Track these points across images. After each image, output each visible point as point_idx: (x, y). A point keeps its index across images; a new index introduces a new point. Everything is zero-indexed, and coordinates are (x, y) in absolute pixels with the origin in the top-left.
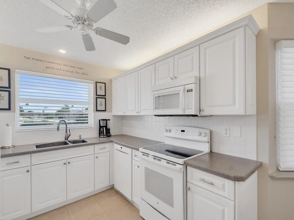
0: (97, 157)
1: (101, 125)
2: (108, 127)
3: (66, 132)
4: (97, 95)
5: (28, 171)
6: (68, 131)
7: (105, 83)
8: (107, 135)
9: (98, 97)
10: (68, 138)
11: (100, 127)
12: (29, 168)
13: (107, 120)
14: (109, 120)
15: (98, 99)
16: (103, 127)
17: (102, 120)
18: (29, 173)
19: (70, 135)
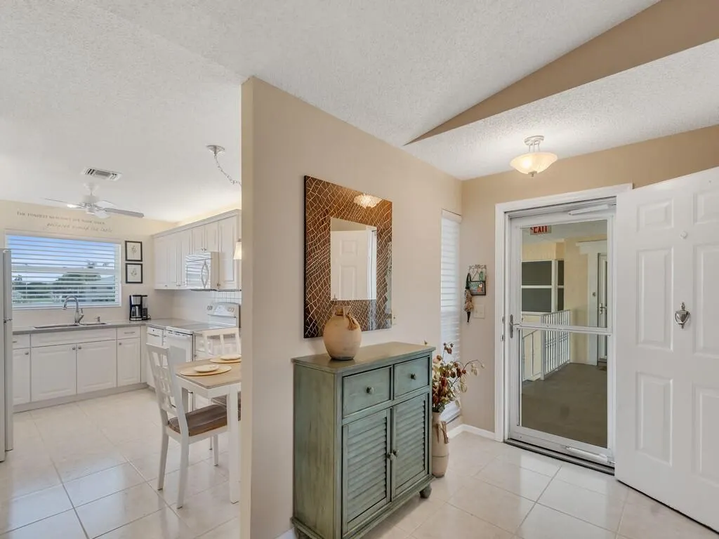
0: (120, 344)
1: (133, 304)
2: (143, 307)
3: (77, 311)
4: (126, 260)
5: (27, 354)
6: (80, 310)
7: (141, 243)
8: (142, 317)
9: (129, 262)
10: (80, 320)
11: (132, 306)
12: (28, 350)
13: (141, 296)
14: (146, 296)
15: (128, 266)
16: (135, 306)
17: (134, 296)
18: (29, 356)
19: (83, 316)
